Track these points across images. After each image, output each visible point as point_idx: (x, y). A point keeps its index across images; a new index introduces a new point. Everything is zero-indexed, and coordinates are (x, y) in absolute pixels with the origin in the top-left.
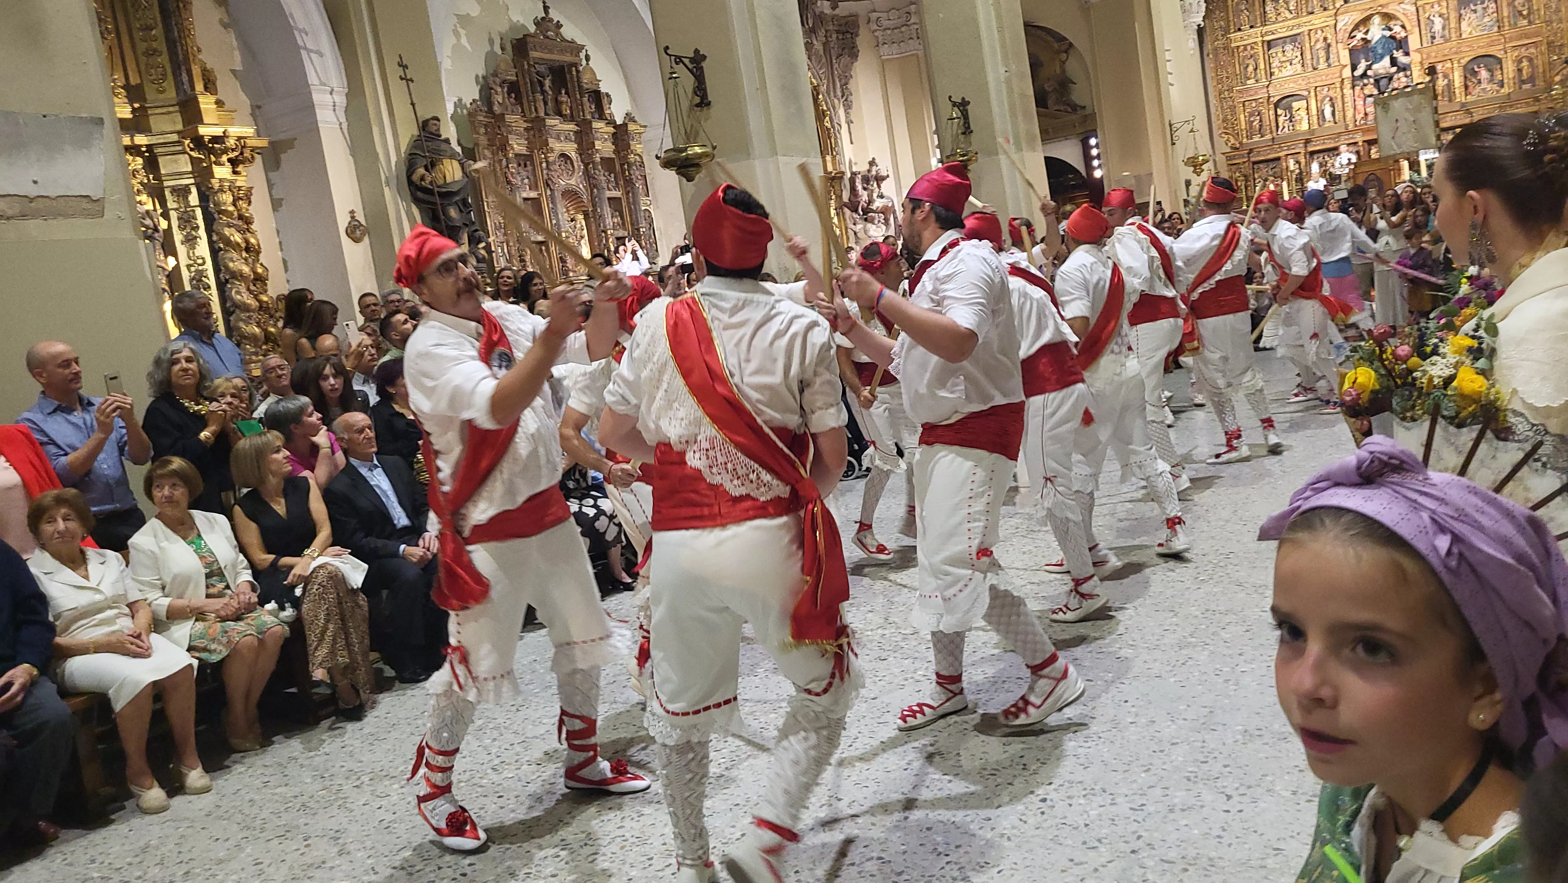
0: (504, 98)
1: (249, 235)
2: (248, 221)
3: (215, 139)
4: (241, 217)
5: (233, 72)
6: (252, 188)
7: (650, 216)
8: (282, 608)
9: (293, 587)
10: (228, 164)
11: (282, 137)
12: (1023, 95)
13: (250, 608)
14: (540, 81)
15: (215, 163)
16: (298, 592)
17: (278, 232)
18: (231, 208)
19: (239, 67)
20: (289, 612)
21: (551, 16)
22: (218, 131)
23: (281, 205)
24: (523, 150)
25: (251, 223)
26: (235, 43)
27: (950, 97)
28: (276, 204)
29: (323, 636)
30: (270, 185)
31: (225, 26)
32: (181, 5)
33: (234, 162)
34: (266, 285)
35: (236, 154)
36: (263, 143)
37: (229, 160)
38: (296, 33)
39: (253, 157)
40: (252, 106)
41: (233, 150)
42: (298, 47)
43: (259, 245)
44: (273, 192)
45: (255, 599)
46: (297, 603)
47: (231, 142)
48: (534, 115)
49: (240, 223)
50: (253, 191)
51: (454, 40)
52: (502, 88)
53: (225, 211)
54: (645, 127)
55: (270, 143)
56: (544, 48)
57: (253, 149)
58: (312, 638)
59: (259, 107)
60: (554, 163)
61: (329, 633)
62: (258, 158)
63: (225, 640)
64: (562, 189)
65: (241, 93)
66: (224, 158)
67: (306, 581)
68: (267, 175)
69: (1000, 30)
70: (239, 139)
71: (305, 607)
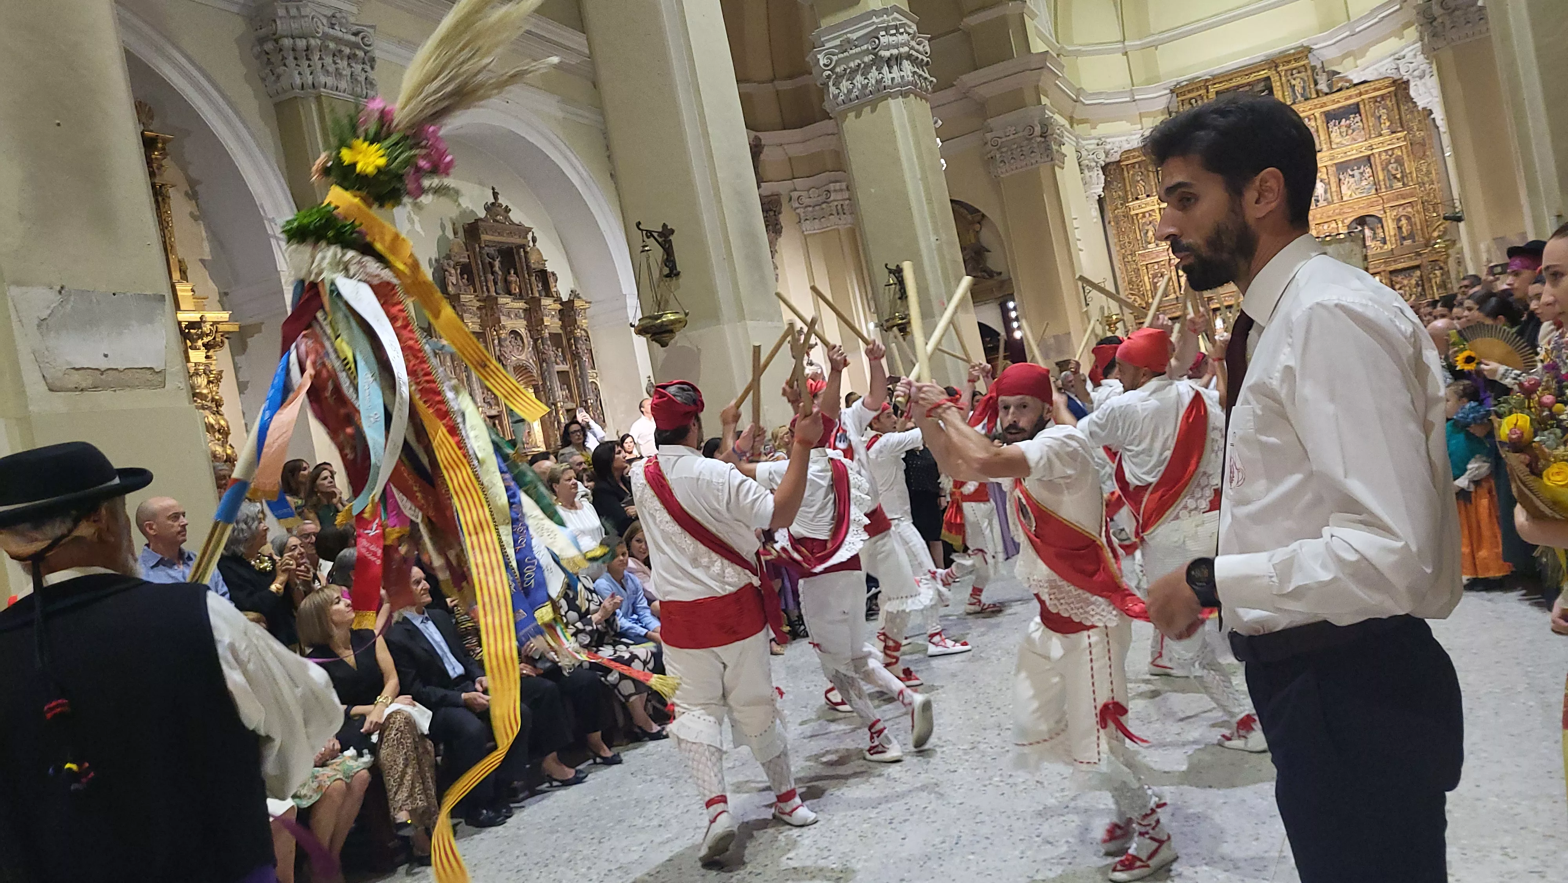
0: (457, 280)
1: (219, 417)
2: (218, 404)
3: (192, 325)
4: (213, 400)
5: (202, 261)
6: (222, 371)
7: (597, 388)
8: (360, 755)
9: (369, 734)
10: (203, 348)
11: (250, 321)
12: (955, 261)
13: (334, 754)
14: (490, 263)
15: (191, 348)
16: (375, 738)
17: (244, 414)
18: (205, 391)
19: (207, 257)
20: (367, 758)
21: (500, 201)
22: (195, 317)
23: (246, 388)
24: (477, 329)
25: (221, 406)
26: (204, 234)
27: (886, 265)
28: (242, 387)
29: (402, 780)
30: (237, 369)
31: (195, 218)
32: (160, 199)
33: (207, 346)
34: (234, 465)
35: (210, 338)
36: (233, 328)
37: (204, 345)
38: (266, 222)
39: (222, 342)
40: (219, 293)
41: (207, 335)
42: (268, 237)
43: (228, 427)
44: (239, 376)
45: (338, 746)
46: (374, 750)
47: (206, 328)
48: (486, 294)
49: (214, 405)
50: (223, 375)
51: (409, 226)
52: (456, 270)
53: (200, 393)
54: (590, 303)
55: (240, 328)
56: (494, 231)
57: (224, 334)
58: (391, 783)
59: (226, 294)
60: (505, 340)
61: (408, 777)
62: (226, 341)
63: (315, 785)
64: (513, 364)
65: (210, 281)
66: (200, 343)
67: (382, 728)
68: (233, 360)
69: (930, 201)
70: (214, 323)
71: (383, 752)
